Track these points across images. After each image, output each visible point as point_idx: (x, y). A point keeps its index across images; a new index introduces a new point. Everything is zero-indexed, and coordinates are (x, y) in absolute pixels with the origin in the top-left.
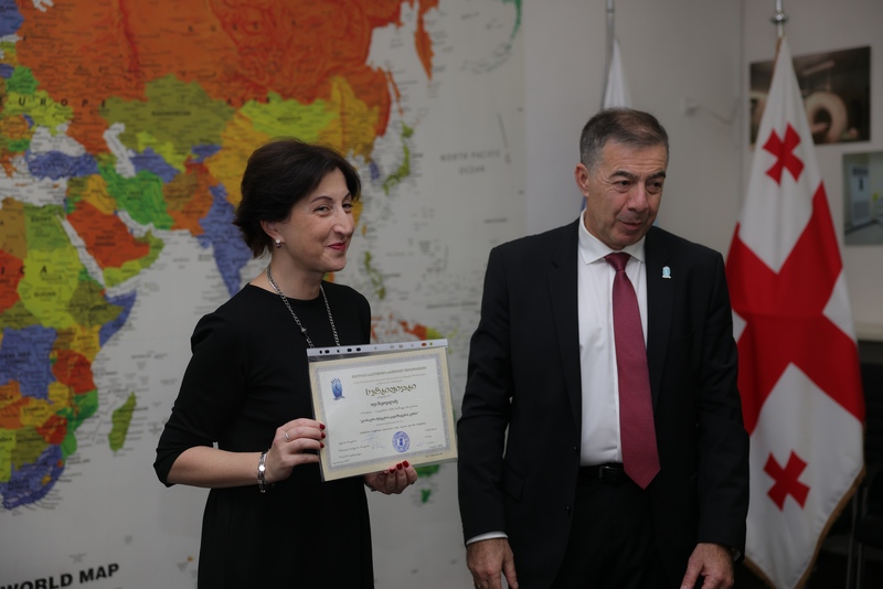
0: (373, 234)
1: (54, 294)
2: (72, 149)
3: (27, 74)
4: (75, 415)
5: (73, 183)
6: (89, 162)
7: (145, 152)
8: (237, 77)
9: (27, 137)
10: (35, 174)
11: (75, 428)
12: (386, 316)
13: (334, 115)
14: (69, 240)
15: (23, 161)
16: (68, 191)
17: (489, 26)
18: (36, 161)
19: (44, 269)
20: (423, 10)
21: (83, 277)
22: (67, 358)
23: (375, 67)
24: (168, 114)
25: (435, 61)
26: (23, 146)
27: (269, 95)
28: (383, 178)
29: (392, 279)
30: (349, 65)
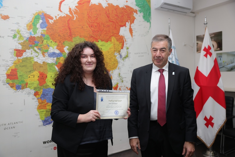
0: (120, 69)
2: (57, 52)
3: (48, 36)
5: (57, 58)
6: (61, 54)
8: (92, 37)
9: (48, 49)
10: (49, 57)
12: (123, 86)
13: (112, 45)
15: (47, 54)
16: (56, 60)
17: (144, 27)
18: (50, 54)
19: (51, 76)
20: (131, 24)
23: (121, 35)
25: (133, 34)
26: (47, 51)
27: (99, 40)
28: (122, 58)
29: (124, 78)
30: (115, 35)
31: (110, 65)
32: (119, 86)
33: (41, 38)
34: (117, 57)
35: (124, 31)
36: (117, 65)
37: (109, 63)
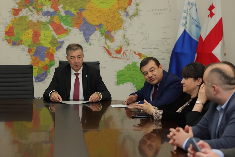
0: (126, 30)
1: (46, 40)
2: (51, 10)
4: (50, 65)
5: (51, 17)
6: (55, 13)
7: (67, 10)
9: (42, 8)
10: (43, 15)
11: (50, 68)
13: (116, 1)
14: (50, 29)
15: (41, 13)
16: (50, 19)
18: (44, 13)
19: (45, 35)
21: (53, 37)
22: (49, 53)
24: (73, 2)
26: (41, 10)
28: (129, 16)
29: (131, 41)
31: (112, 24)
32: (123, 49)
34: (122, 15)
36: (121, 25)
37: (111, 23)
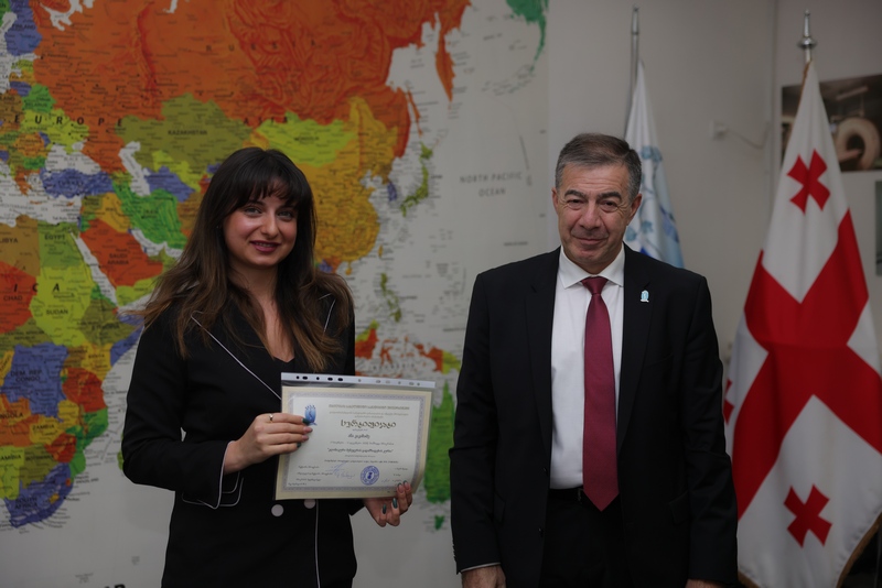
0: (389, 255)
1: (66, 312)
2: (88, 167)
3: (44, 92)
4: (84, 434)
5: (87, 201)
6: (104, 181)
7: (160, 171)
8: (255, 96)
9: (42, 155)
10: (50, 192)
11: (86, 445)
12: (402, 339)
13: (352, 135)
14: (82, 258)
15: (38, 179)
16: (82, 209)
17: (512, 48)
18: (51, 179)
19: (57, 287)
20: (444, 31)
21: (96, 295)
22: (78, 377)
23: (394, 88)
24: (185, 132)
25: (456, 82)
26: (39, 165)
27: (287, 115)
28: (401, 200)
29: (408, 301)
30: (368, 86)
31: (341, 233)
32: (379, 337)
33: (12, 99)
34: (373, 194)
35: (409, 69)
36: (371, 236)
37: (334, 226)
